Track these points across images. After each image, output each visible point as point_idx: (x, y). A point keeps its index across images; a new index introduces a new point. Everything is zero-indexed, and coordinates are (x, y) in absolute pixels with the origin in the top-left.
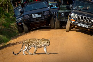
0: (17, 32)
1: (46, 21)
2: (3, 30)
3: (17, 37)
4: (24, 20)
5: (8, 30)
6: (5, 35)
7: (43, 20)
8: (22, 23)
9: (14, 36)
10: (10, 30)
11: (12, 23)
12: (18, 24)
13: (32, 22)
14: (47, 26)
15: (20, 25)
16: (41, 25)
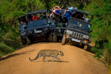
0: (22, 44)
1: (45, 36)
2: (10, 42)
3: (21, 48)
4: (27, 34)
5: (14, 43)
6: (11, 47)
7: (43, 34)
8: (25, 37)
9: (19, 47)
10: (16, 42)
11: (17, 36)
12: (22, 37)
13: (34, 37)
14: (46, 39)
15: (24, 38)
16: (41, 39)
